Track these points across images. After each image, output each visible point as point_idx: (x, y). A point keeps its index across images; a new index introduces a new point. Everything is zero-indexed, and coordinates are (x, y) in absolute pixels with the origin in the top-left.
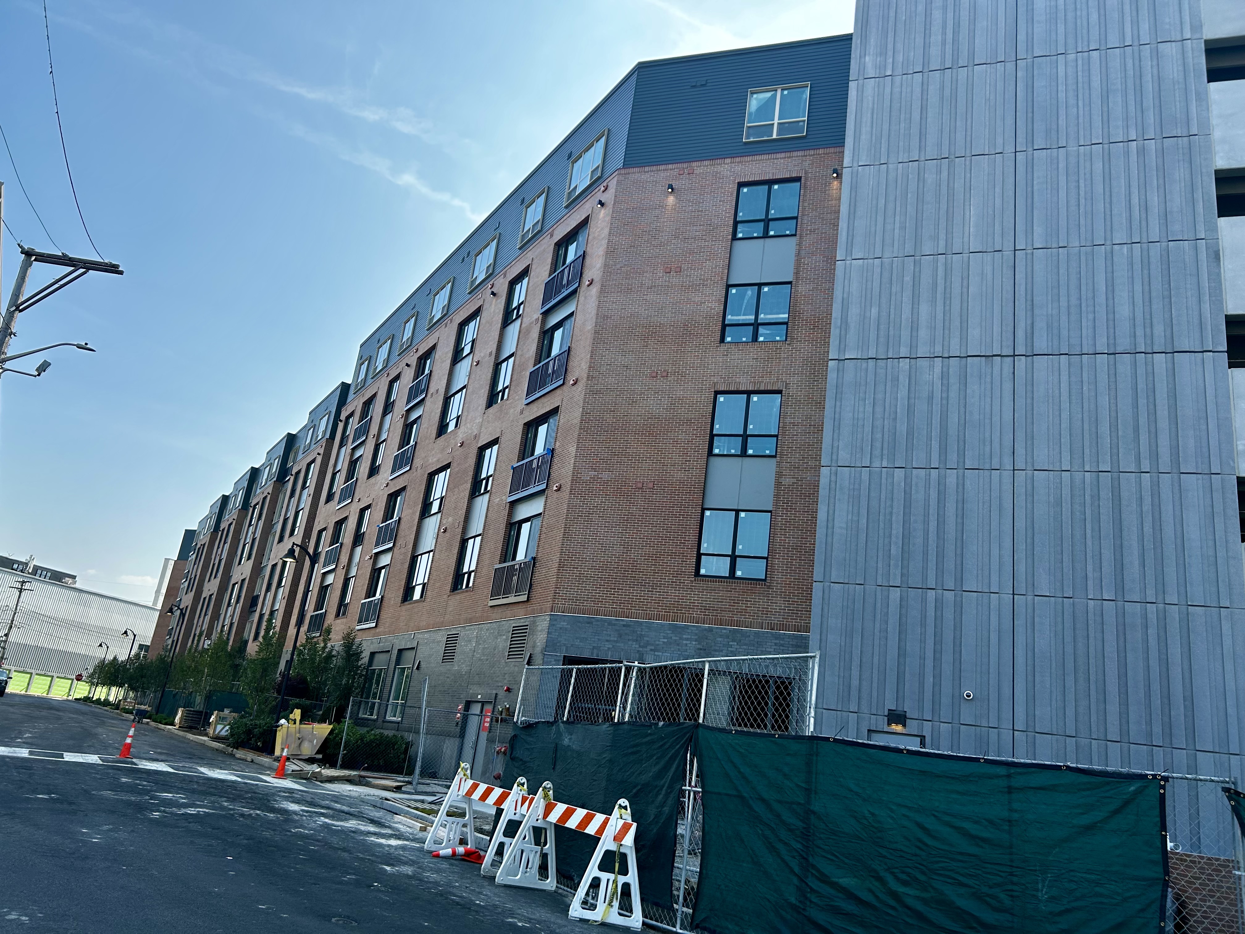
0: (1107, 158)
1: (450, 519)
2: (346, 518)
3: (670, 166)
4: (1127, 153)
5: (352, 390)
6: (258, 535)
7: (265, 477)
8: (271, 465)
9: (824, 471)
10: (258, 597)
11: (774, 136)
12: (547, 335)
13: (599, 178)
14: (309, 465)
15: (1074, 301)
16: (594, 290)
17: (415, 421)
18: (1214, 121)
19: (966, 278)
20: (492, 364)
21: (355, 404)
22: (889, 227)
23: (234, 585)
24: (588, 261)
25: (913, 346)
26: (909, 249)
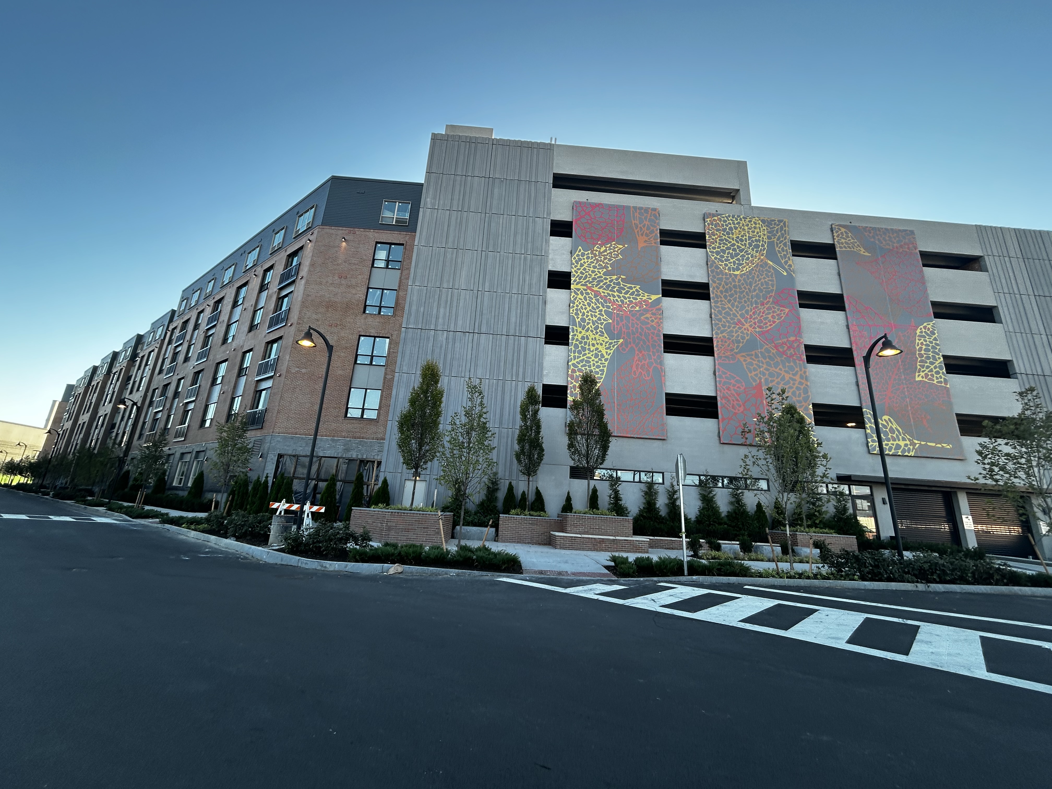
0: (513, 259)
1: (226, 387)
2: (169, 384)
3: (344, 228)
4: (520, 258)
5: (176, 315)
6: (116, 390)
7: (122, 357)
8: (126, 351)
9: (397, 375)
10: (116, 424)
11: (394, 223)
12: (280, 300)
13: (310, 227)
14: (150, 353)
15: (497, 314)
16: (303, 282)
17: (211, 335)
18: (550, 251)
19: (458, 300)
20: (252, 311)
21: (178, 322)
22: (431, 274)
23: (100, 417)
24: (301, 267)
25: (436, 325)
26: (438, 284)
